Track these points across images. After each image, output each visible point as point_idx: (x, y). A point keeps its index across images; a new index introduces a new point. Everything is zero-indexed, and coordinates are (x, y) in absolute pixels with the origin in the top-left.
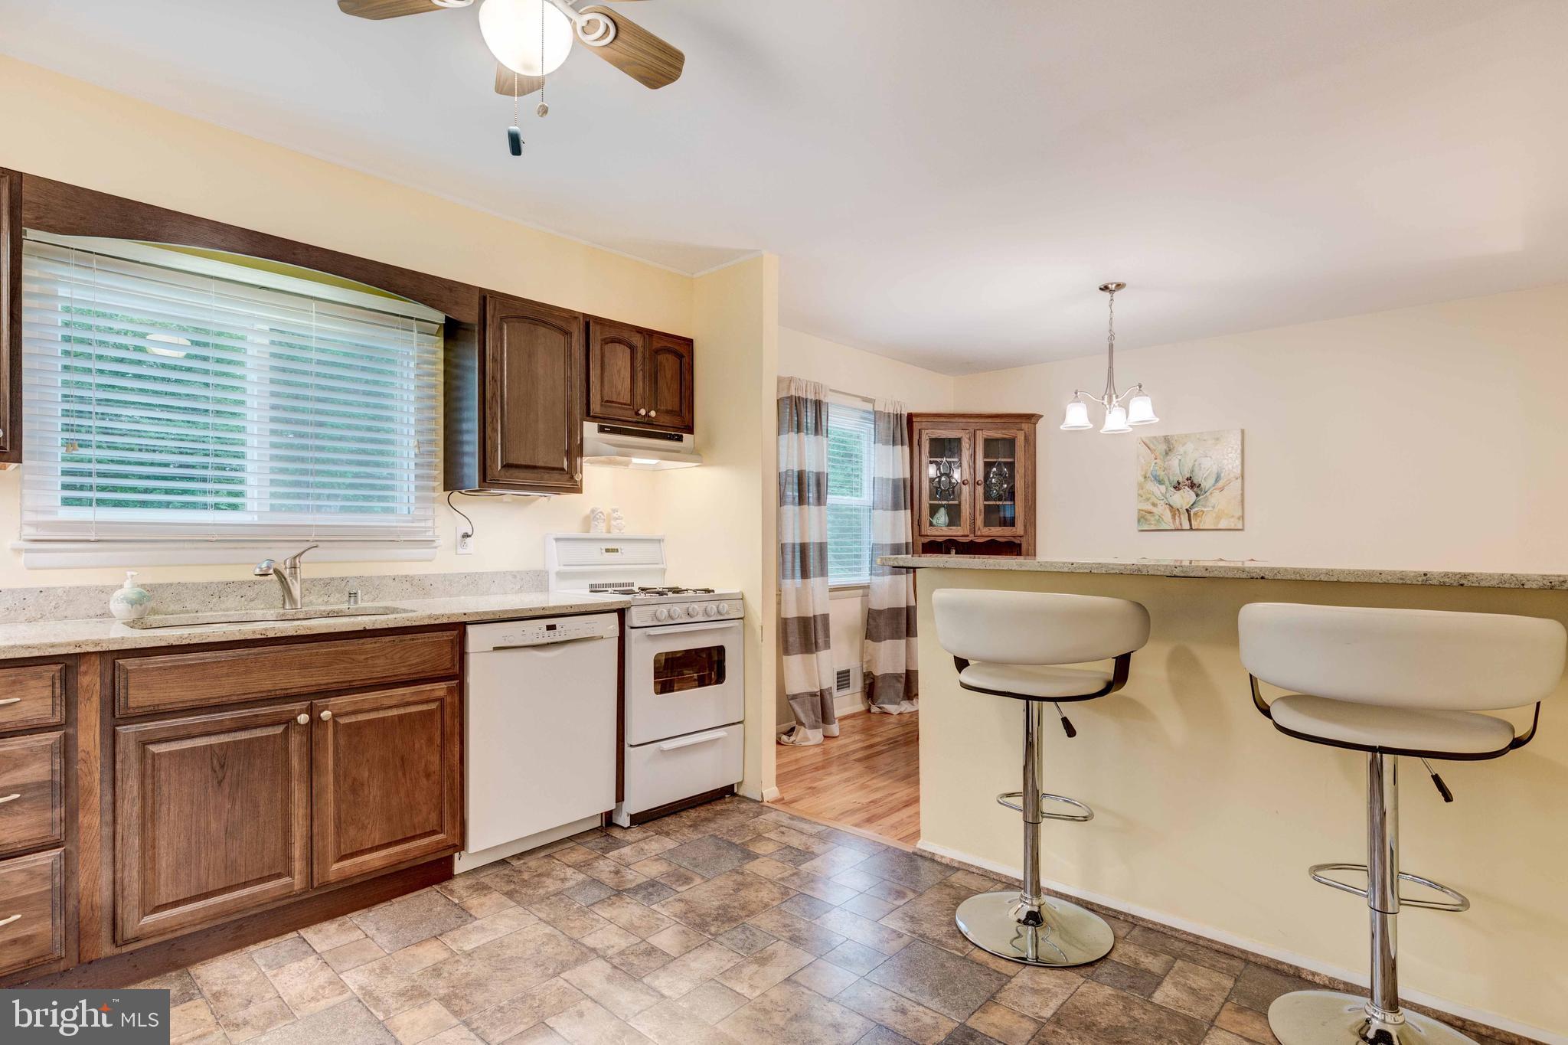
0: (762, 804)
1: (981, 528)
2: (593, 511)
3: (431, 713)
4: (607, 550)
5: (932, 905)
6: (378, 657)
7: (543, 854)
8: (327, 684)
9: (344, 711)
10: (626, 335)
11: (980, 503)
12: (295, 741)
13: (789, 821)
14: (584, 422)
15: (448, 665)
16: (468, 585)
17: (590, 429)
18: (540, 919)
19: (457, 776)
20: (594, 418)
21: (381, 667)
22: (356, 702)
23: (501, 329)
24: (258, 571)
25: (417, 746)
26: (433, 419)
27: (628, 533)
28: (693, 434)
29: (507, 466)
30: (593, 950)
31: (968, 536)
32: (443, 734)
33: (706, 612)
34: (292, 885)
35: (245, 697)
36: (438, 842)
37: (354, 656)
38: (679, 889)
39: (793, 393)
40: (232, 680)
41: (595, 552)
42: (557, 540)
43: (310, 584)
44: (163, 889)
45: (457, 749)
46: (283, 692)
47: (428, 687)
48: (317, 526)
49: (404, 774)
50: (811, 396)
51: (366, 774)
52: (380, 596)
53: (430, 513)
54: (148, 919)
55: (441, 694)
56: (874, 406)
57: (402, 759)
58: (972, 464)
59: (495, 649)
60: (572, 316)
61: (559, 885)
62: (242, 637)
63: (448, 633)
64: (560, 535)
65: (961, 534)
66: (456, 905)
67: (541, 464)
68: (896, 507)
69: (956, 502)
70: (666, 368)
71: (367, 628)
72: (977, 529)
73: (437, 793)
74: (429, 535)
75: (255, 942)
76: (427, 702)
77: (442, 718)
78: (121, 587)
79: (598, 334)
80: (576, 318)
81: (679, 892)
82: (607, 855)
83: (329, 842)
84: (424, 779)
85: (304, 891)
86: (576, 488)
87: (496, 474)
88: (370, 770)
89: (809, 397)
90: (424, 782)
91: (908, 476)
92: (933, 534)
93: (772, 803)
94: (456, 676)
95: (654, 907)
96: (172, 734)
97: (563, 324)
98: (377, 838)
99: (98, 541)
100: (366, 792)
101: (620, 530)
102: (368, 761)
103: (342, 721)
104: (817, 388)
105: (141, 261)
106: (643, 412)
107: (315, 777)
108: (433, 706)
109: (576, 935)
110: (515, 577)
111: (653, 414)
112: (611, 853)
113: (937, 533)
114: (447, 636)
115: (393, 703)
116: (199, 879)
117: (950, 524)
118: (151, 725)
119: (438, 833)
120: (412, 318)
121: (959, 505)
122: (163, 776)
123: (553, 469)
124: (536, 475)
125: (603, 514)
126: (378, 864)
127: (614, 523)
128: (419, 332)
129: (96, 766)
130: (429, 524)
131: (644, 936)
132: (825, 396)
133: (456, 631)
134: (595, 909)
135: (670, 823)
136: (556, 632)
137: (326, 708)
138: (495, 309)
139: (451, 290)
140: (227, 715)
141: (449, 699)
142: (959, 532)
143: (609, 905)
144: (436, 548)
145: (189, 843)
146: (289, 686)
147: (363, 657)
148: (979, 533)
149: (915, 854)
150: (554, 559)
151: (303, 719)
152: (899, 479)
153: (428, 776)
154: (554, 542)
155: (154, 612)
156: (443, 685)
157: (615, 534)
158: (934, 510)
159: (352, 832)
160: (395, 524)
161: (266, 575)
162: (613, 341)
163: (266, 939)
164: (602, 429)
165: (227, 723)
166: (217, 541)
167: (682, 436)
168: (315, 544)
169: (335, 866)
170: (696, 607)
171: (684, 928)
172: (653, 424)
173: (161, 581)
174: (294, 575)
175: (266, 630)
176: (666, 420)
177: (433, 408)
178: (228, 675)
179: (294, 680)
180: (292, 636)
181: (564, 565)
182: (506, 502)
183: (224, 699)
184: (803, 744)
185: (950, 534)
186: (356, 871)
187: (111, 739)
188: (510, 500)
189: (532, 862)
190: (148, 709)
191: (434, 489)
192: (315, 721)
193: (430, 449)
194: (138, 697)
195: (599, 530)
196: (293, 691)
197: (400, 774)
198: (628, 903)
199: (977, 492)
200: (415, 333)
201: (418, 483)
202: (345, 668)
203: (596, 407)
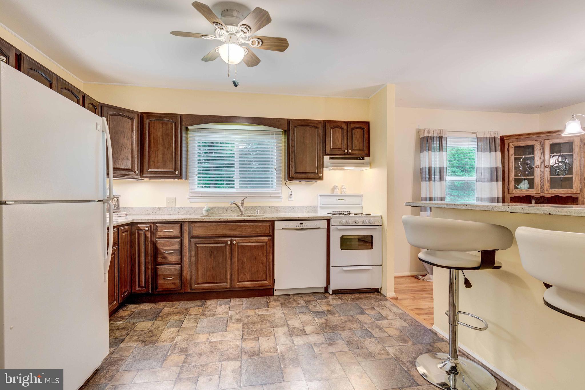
0: (386, 298)
1: (549, 189)
2: (334, 186)
3: (263, 246)
4: (339, 200)
5: (415, 350)
6: (249, 228)
7: (301, 295)
8: (236, 234)
9: (239, 242)
10: (339, 125)
11: (548, 177)
12: (228, 248)
13: (390, 306)
14: (324, 157)
15: (268, 232)
16: (291, 210)
17: (326, 159)
18: (283, 312)
19: (271, 265)
20: (327, 155)
21: (249, 231)
22: (242, 240)
23: (294, 130)
24: (229, 204)
25: (259, 255)
26: (281, 160)
27: (347, 194)
28: (369, 157)
29: (296, 173)
30: (288, 325)
31: (539, 194)
32: (267, 252)
33: (369, 222)
34: (227, 286)
35: (216, 235)
36: (265, 283)
37: (242, 227)
38: (328, 316)
39: (426, 135)
40: (214, 231)
41: (335, 200)
42: (320, 196)
43: (247, 208)
44: (199, 279)
45: (271, 257)
46: (225, 235)
47: (262, 238)
48: (249, 192)
49: (256, 262)
50: (436, 135)
51: (246, 260)
52: (266, 212)
53: (280, 188)
54: (196, 286)
55: (266, 240)
56: (477, 135)
57: (255, 257)
58: (542, 157)
59: (283, 229)
60: (319, 122)
61: (297, 305)
62: (215, 220)
63: (268, 223)
64: (321, 194)
65: (535, 193)
66: (268, 302)
67: (308, 171)
68: (492, 180)
69: (533, 177)
70: (357, 134)
71: (245, 220)
72: (545, 190)
73: (265, 269)
74: (280, 195)
75: (221, 299)
76: (262, 242)
77: (267, 248)
78: (205, 207)
79: (329, 126)
80: (320, 122)
81: (327, 317)
82: (317, 301)
83: (236, 277)
84: (261, 264)
85: (230, 288)
86: (321, 179)
87: (292, 175)
88: (247, 260)
89: (435, 135)
90: (261, 265)
91: (500, 165)
92: (517, 193)
93: (391, 298)
94: (271, 236)
95: (316, 319)
96: (201, 242)
97: (315, 125)
98: (249, 279)
99: (202, 196)
100: (246, 265)
101: (344, 192)
102: (246, 256)
103: (240, 244)
104: (440, 132)
105: (209, 128)
106: (346, 151)
107: (233, 259)
108: (264, 244)
109: (287, 319)
110: (306, 208)
111: (350, 151)
112: (319, 300)
113: (519, 193)
114: (268, 224)
115: (252, 241)
116: (206, 279)
117: (530, 188)
118: (197, 240)
119: (266, 281)
120: (274, 131)
121: (534, 179)
122: (199, 252)
123: (312, 173)
124: (306, 175)
125: (338, 187)
126: (248, 286)
127: (342, 190)
128: (276, 135)
129: (187, 248)
130: (280, 191)
131: (304, 325)
132: (445, 134)
133: (272, 222)
134: (299, 314)
135: (347, 296)
136: (303, 225)
137: (235, 240)
138: (292, 124)
139: (279, 121)
140: (212, 239)
141: (268, 242)
142: (535, 192)
143: (304, 314)
144: (281, 198)
145: (205, 269)
146: (227, 233)
147: (245, 228)
148: (547, 192)
149: (430, 330)
150: (319, 202)
151: (229, 242)
152: (493, 168)
153: (262, 264)
154: (319, 196)
155: (213, 213)
156: (267, 238)
157: (343, 194)
158: (518, 181)
159: (242, 275)
160: (270, 191)
161: (231, 205)
162: (335, 127)
163: (224, 299)
164: (330, 158)
165: (212, 241)
166: (226, 196)
167: (364, 158)
168: (246, 197)
169: (238, 283)
170: (358, 220)
171: (318, 327)
172: (351, 155)
173: (214, 206)
174: (242, 206)
175: (221, 219)
176: (357, 153)
177: (281, 156)
178: (212, 229)
179: (228, 232)
180: (227, 221)
181: (323, 204)
182: (303, 184)
183: (212, 235)
184: (428, 281)
185: (528, 193)
186: (243, 286)
187: (190, 242)
188: (304, 183)
189: (296, 297)
190: (196, 236)
191: (281, 181)
192: (232, 243)
193: (280, 169)
194: (194, 233)
195: (338, 192)
196: (228, 235)
197: (255, 262)
198: (310, 315)
199: (545, 171)
200: (275, 135)
201: (277, 179)
202: (240, 230)
203: (328, 151)
